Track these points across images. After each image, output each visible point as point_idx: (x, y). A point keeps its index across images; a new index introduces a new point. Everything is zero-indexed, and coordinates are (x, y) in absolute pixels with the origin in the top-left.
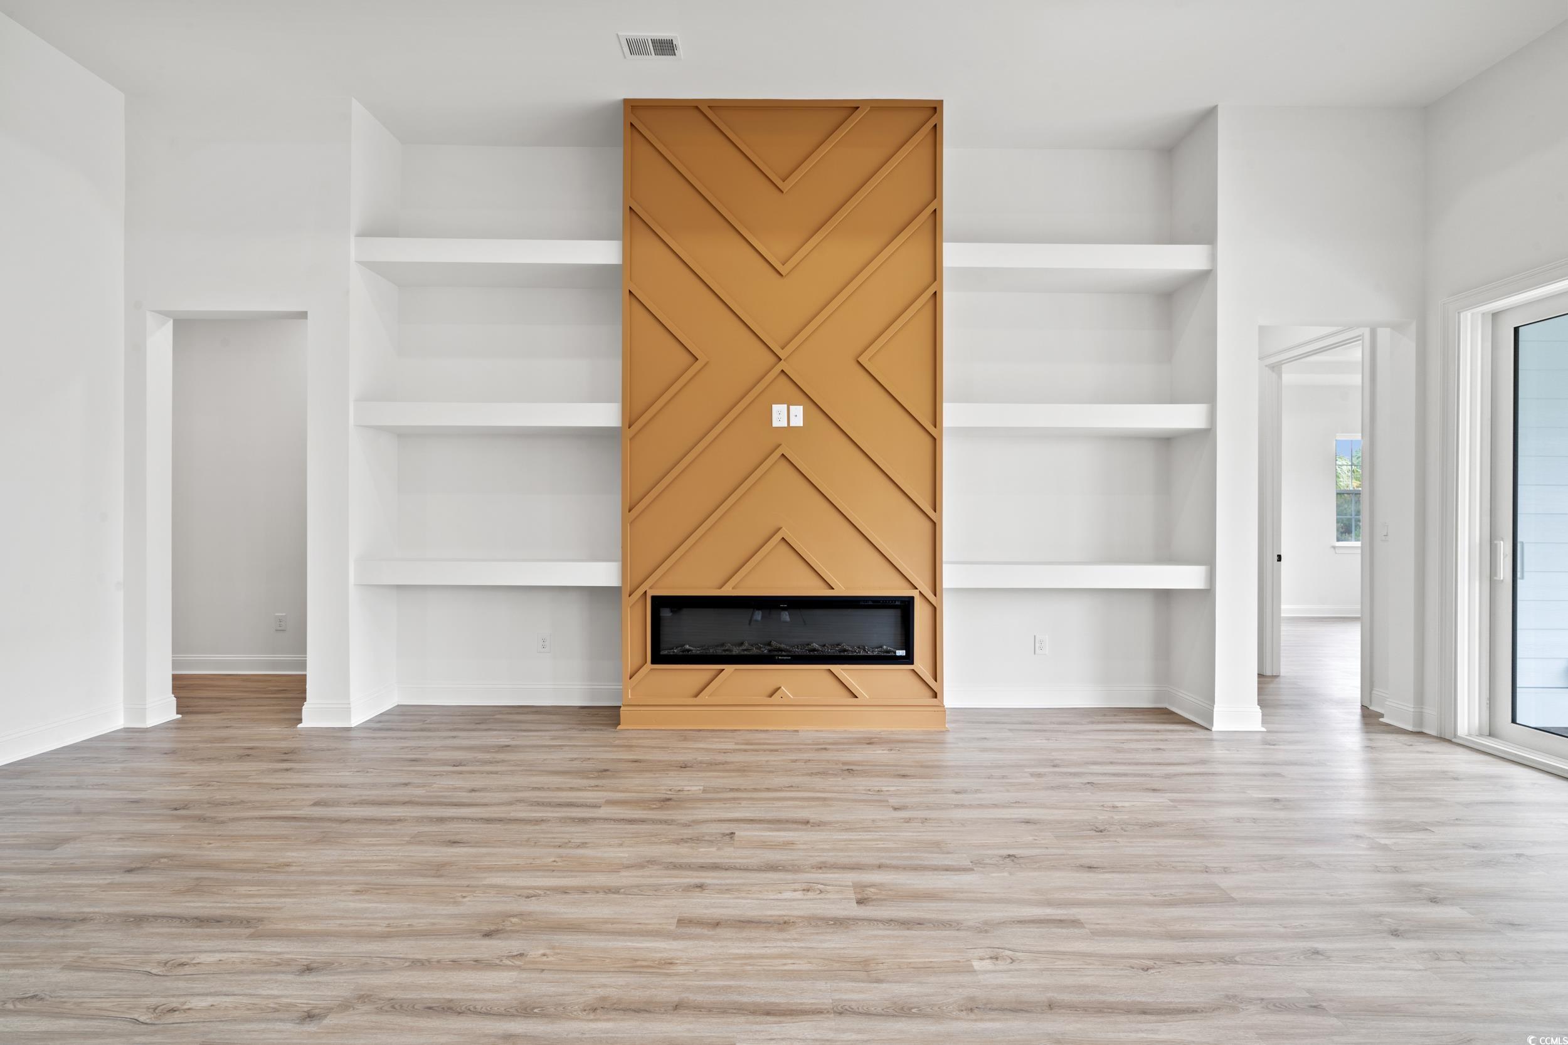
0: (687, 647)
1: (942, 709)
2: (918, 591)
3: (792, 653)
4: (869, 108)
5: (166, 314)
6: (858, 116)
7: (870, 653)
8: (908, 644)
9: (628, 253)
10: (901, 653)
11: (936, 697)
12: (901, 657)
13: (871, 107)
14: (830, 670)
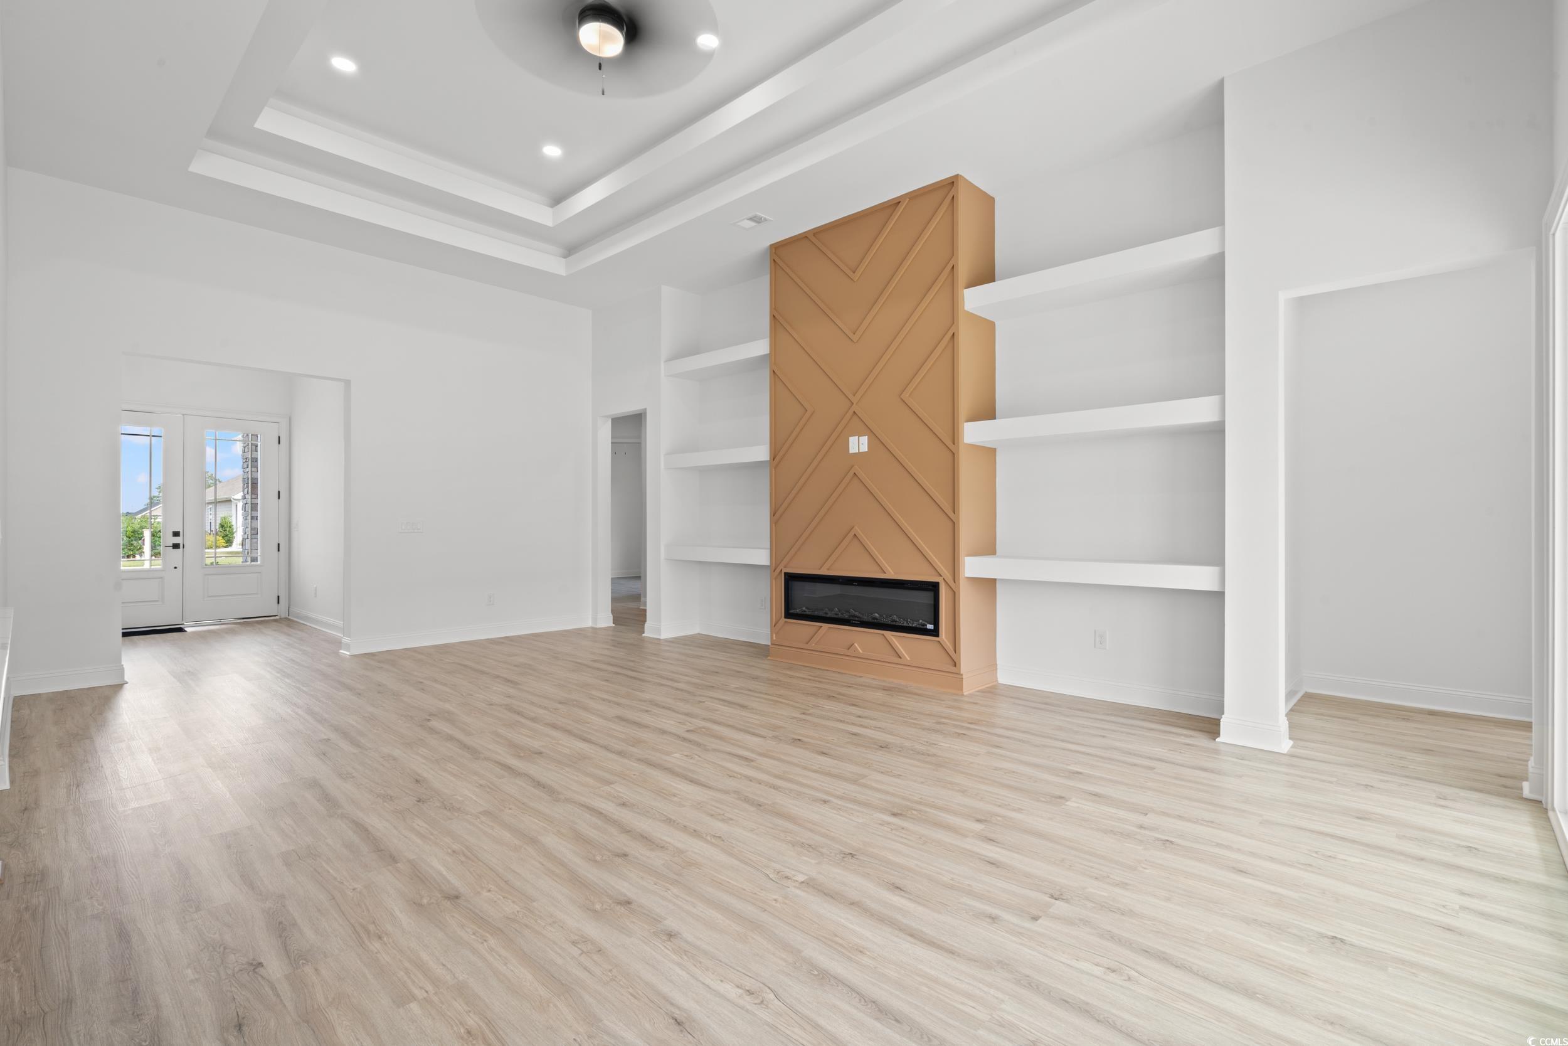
0: (804, 608)
1: (959, 676)
2: (942, 578)
3: (862, 620)
4: (908, 199)
5: (607, 417)
6: (902, 207)
7: (910, 625)
8: (936, 622)
9: (774, 345)
10: (930, 627)
11: (955, 666)
12: (930, 630)
13: (910, 199)
14: (883, 635)
